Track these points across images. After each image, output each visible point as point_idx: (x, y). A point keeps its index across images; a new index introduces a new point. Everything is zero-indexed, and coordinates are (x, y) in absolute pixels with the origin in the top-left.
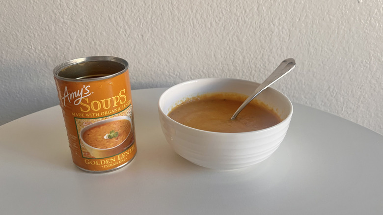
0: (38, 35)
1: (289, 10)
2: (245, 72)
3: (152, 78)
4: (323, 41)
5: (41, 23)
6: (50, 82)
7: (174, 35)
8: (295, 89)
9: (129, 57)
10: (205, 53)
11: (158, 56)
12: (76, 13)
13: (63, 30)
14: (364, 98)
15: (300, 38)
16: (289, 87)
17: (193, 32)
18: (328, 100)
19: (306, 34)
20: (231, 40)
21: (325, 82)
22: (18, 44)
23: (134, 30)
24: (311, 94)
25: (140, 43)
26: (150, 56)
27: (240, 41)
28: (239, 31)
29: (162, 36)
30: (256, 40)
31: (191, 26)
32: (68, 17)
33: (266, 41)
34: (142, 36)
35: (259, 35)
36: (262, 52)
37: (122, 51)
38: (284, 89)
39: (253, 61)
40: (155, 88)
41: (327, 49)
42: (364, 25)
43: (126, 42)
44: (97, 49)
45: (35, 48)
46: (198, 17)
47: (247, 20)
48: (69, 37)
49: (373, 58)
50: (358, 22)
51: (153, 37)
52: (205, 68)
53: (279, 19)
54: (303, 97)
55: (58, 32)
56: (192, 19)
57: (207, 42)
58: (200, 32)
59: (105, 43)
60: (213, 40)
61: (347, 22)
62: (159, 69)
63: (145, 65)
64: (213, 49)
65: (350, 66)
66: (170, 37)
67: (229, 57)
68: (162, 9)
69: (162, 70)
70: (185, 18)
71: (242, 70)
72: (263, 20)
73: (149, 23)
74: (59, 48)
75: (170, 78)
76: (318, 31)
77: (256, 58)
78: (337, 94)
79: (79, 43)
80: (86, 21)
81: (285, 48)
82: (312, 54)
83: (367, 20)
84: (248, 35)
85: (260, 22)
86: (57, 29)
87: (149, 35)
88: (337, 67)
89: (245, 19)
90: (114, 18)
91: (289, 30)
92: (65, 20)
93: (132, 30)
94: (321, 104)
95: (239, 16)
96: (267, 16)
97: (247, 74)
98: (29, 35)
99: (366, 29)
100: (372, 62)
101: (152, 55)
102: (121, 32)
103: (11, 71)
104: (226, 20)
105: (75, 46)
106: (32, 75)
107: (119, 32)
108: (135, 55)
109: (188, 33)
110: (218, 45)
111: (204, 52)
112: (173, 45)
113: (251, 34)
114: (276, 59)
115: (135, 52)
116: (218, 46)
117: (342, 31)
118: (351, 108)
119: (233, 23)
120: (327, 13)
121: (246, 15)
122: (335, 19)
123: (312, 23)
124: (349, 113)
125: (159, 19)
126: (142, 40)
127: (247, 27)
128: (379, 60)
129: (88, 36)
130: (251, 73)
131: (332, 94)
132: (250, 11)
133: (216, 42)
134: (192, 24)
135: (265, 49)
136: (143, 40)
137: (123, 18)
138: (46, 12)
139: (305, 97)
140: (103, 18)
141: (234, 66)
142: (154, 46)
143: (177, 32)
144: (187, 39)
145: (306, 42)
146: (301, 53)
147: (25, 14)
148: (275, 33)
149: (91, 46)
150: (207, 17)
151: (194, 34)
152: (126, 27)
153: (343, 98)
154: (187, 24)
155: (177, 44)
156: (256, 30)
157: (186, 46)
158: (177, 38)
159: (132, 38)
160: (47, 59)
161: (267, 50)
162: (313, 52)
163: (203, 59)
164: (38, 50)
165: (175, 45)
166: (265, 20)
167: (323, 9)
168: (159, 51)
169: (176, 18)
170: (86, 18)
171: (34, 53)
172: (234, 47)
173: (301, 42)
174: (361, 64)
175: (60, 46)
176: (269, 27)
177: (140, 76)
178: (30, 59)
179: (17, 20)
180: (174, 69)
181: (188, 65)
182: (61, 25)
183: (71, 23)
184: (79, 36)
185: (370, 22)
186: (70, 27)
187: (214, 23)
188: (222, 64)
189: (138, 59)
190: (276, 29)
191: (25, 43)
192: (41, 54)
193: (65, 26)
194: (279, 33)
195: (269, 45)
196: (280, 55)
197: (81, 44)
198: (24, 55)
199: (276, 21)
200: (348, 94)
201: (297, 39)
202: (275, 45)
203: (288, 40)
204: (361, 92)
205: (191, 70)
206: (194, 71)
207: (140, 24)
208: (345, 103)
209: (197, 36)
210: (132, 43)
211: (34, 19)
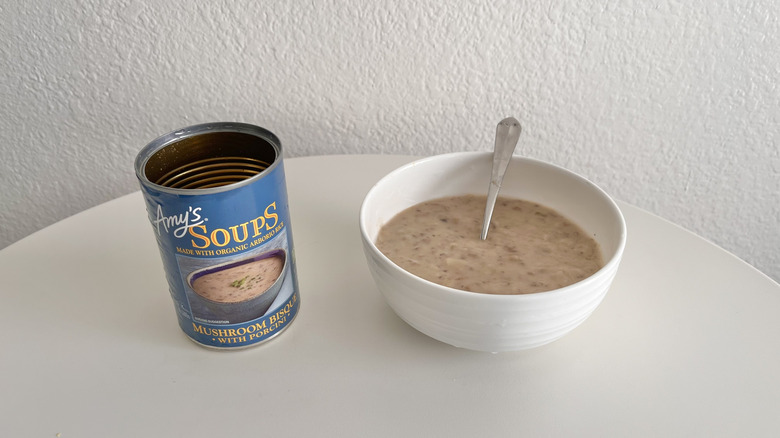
0: (50, 52)
2: (491, 118)
3: (298, 136)
4: (654, 53)
5: (53, 27)
6: (84, 150)
8: (592, 151)
9: (248, 93)
10: (408, 82)
11: (309, 91)
13: (102, 41)
14: (731, 164)
15: (605, 47)
16: (581, 147)
17: (381, 39)
18: (657, 170)
19: (618, 38)
20: (462, 53)
21: (653, 136)
22: (10, 73)
23: (255, 37)
24: (625, 159)
25: (270, 65)
26: (292, 91)
27: (482, 57)
28: (478, 36)
29: (315, 48)
30: (513, 53)
31: (377, 27)
32: (111, 12)
33: (536, 53)
34: (274, 50)
35: (520, 42)
36: (526, 77)
37: (231, 83)
38: (571, 150)
39: (507, 97)
40: (304, 155)
41: (662, 68)
42: (740, 18)
43: (240, 63)
44: (178, 78)
45: (45, 80)
46: (392, 6)
47: (495, 11)
48: (117, 55)
49: (753, 85)
50: (728, 11)
51: (296, 51)
52: (408, 113)
53: (564, 7)
54: (608, 166)
55: (92, 44)
56: (380, 11)
57: (412, 60)
58: (396, 39)
59: (195, 67)
60: (425, 55)
61: (705, 11)
62: (311, 118)
63: (281, 110)
64: (424, 73)
65: (706, 102)
66: (334, 51)
67: (459, 89)
69: (317, 119)
70: (363, 10)
71: (485, 115)
72: (530, 11)
73: (287, 22)
74: (96, 77)
75: (334, 135)
76: (644, 32)
77: (515, 91)
78: (676, 158)
79: (138, 67)
80: (151, 21)
81: (573, 68)
82: (631, 79)
84: (498, 44)
86: (90, 38)
87: (287, 47)
88: (679, 105)
89: (490, 10)
90: (212, 12)
91: (584, 31)
92: (106, 20)
93: (252, 37)
94: (644, 180)
95: (480, 5)
96: (538, 2)
98: (29, 52)
99: (744, 26)
100: (751, 94)
102: (228, 43)
104: (451, 12)
105: (131, 74)
106: (43, 135)
107: (223, 43)
108: (260, 89)
109: (370, 42)
110: (436, 64)
111: (405, 82)
112: (339, 67)
113: (503, 40)
114: (555, 90)
115: (260, 84)
116: (435, 68)
117: (693, 32)
118: (702, 186)
119: (467, 19)
123: (632, 14)
124: (699, 193)
125: (308, 12)
126: (273, 58)
127: (495, 25)
128: (767, 90)
129: (157, 52)
131: (667, 158)
133: (431, 58)
134: (378, 21)
135: (532, 72)
136: (276, 59)
137: (231, 12)
139: (612, 166)
140: (187, 13)
141: (467, 107)
142: (300, 70)
143: (348, 41)
144: (370, 54)
145: (619, 56)
146: (607, 77)
147: (18, 8)
148: (554, 37)
149: (165, 72)
150: (410, 7)
151: (384, 43)
152: (239, 31)
153: (689, 166)
154: (367, 22)
155: (348, 64)
156: (514, 32)
157: (367, 70)
158: (347, 54)
159: (251, 54)
160: (72, 101)
162: (633, 77)
163: (404, 95)
164: (53, 83)
165: (345, 67)
166: (533, 10)
168: (310, 81)
169: (345, 11)
170: (149, 13)
171: (46, 92)
172: (468, 68)
173: (609, 56)
174: (730, 98)
175: (98, 74)
176: (541, 26)
178: (36, 102)
180: (342, 117)
181: (372, 106)
182: (98, 31)
183: (118, 26)
184: (137, 52)
185: (752, 11)
186: (118, 35)
187: (425, 19)
188: (442, 104)
189: (266, 98)
190: (557, 29)
191: (23, 69)
192: (61, 93)
193: (106, 31)
194: (563, 38)
195: (540, 63)
196: (564, 83)
197: (144, 70)
198: (23, 95)
199: (557, 13)
200: (699, 158)
201: (600, 50)
202: (553, 62)
203: (582, 51)
204: (725, 152)
205: (378, 118)
206: (385, 119)
207: (269, 24)
208: (692, 175)
209: (391, 47)
210: (252, 65)
211: (38, 19)
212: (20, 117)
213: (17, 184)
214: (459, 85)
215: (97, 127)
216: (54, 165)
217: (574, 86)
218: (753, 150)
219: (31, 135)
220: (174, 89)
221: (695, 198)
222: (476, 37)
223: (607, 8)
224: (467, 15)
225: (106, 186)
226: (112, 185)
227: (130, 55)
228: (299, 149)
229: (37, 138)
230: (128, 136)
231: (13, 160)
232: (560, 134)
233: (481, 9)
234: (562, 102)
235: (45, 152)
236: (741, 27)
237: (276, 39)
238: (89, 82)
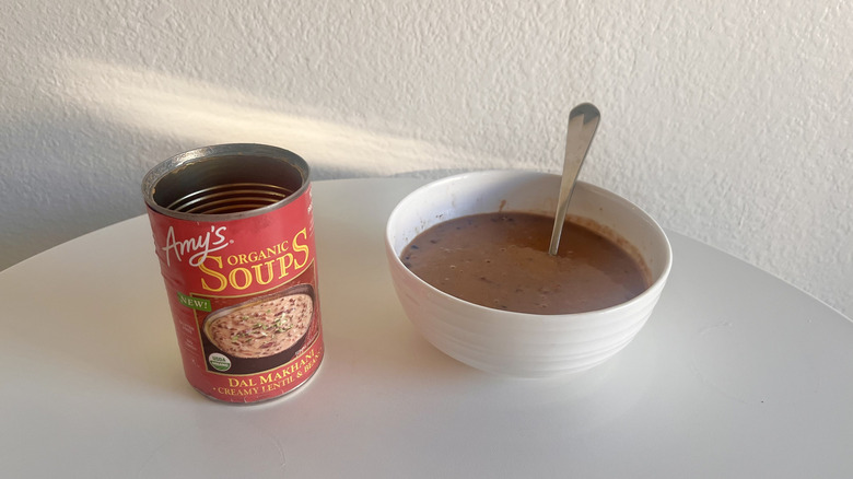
0: (70, 55)
1: (637, 6)
2: (535, 140)
4: (707, 76)
5: (74, 28)
6: (100, 160)
7: (379, 60)
8: (641, 179)
10: (448, 98)
11: (343, 105)
12: (156, 5)
13: (125, 44)
14: (787, 198)
15: (656, 69)
16: (629, 175)
17: (421, 52)
18: (710, 202)
19: (670, 59)
20: (505, 71)
21: (706, 165)
22: (25, 75)
23: (288, 46)
25: (303, 75)
27: (527, 75)
28: (523, 52)
29: (351, 59)
30: (560, 72)
31: (417, 40)
32: (137, 14)
33: (584, 73)
34: (307, 60)
35: (567, 60)
38: (618, 178)
39: (552, 118)
41: (715, 93)
42: (798, 42)
43: (270, 72)
45: (63, 83)
46: (434, 18)
47: (542, 26)
48: (140, 60)
49: (812, 114)
50: (786, 34)
51: (331, 62)
52: (447, 133)
53: (614, 25)
54: (657, 195)
55: (115, 47)
56: (420, 23)
57: (453, 75)
58: (436, 53)
59: (223, 75)
60: (466, 70)
61: (761, 33)
64: (465, 90)
65: (762, 131)
66: (370, 63)
67: (501, 108)
70: (403, 21)
71: (528, 137)
72: (578, 27)
73: (322, 30)
76: (697, 53)
77: (560, 112)
78: (730, 189)
80: (179, 25)
81: (623, 90)
82: (682, 103)
83: (806, 30)
84: (543, 61)
86: (113, 41)
87: (322, 57)
88: (733, 132)
89: (536, 25)
90: (243, 18)
91: (635, 50)
92: (131, 22)
93: (285, 45)
94: (695, 212)
95: (525, 19)
96: (587, 19)
97: (539, 146)
98: (48, 54)
99: (803, 50)
100: (810, 123)
102: (259, 51)
103: (10, 135)
104: (495, 26)
106: (58, 144)
107: (254, 51)
109: (409, 55)
110: (477, 81)
111: (445, 98)
112: (375, 80)
113: (550, 57)
115: (291, 95)
116: (476, 85)
117: (749, 55)
118: (757, 220)
119: (512, 34)
120: (719, 15)
121: (540, 15)
122: (737, 28)
123: (684, 35)
124: (754, 229)
125: (345, 21)
126: (306, 69)
127: (541, 42)
128: (826, 119)
129: (183, 58)
130: (547, 143)
131: (720, 189)
132: (549, 6)
133: (472, 74)
134: (418, 33)
135: (579, 93)
136: (309, 69)
137: (264, 18)
139: (662, 196)
140: (217, 18)
141: (509, 128)
142: (334, 83)
143: (385, 53)
144: (408, 68)
145: (670, 78)
146: (658, 100)
147: (38, 7)
148: (603, 56)
149: (191, 80)
150: (453, 19)
151: (423, 56)
152: (271, 39)
153: (743, 198)
154: (407, 33)
155: (385, 77)
156: (561, 49)
157: (405, 84)
158: (385, 66)
159: (283, 64)
160: (91, 107)
162: (685, 100)
163: (443, 113)
165: (381, 81)
166: (581, 27)
167: (710, 5)
168: (344, 95)
169: (384, 21)
170: (177, 17)
171: (62, 96)
172: (512, 86)
173: (660, 78)
174: (787, 126)
176: (589, 44)
178: (52, 107)
179: (21, 22)
182: (122, 34)
183: (144, 29)
184: (162, 57)
185: (811, 35)
186: (143, 38)
187: (468, 34)
188: (484, 123)
190: (606, 49)
191: (39, 72)
192: (78, 98)
193: (131, 34)
194: (612, 57)
195: (588, 83)
196: (612, 105)
197: (169, 77)
198: (39, 100)
199: (607, 31)
200: (754, 190)
201: (651, 71)
202: (601, 83)
203: (632, 72)
204: (782, 185)
207: (303, 32)
208: (747, 208)
209: (431, 61)
210: (283, 76)
211: (59, 19)
212: (33, 124)
213: (25, 195)
214: (501, 103)
216: (67, 176)
217: (623, 109)
218: (811, 183)
219: (44, 143)
221: (749, 234)
222: (521, 53)
224: (512, 30)
227: (154, 61)
229: (49, 146)
230: (148, 148)
231: (22, 169)
232: (608, 160)
233: (527, 24)
234: (610, 126)
235: (58, 162)
236: (799, 52)
237: (310, 48)
238: (109, 87)
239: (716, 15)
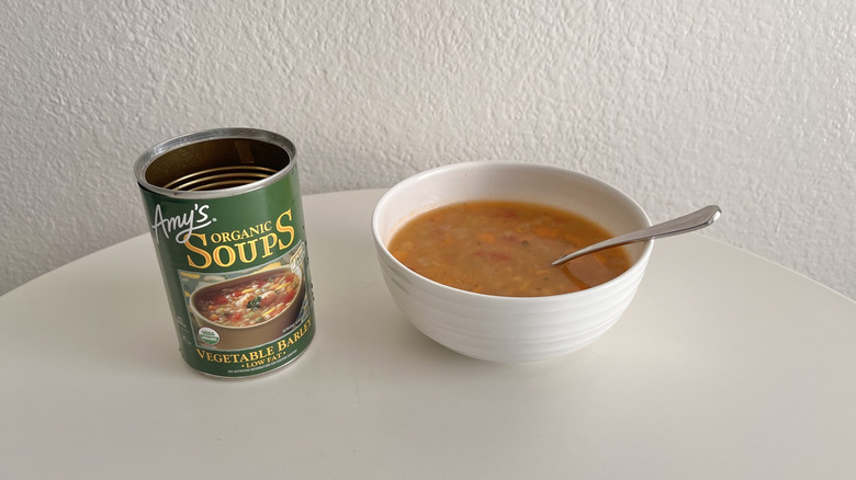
0: (75, 72)
1: (668, 8)
2: (563, 149)
3: (348, 169)
4: (742, 80)
5: (79, 44)
6: (108, 181)
7: (400, 70)
9: (294, 118)
10: (472, 108)
11: (363, 118)
12: (165, 18)
13: (134, 60)
14: (825, 203)
15: (689, 73)
16: (661, 183)
17: (444, 61)
18: (745, 209)
19: (703, 62)
20: (532, 78)
21: (741, 171)
22: (28, 95)
23: (304, 57)
25: (320, 88)
26: (344, 117)
27: (555, 83)
28: (550, 58)
29: (371, 70)
30: (589, 79)
31: (440, 49)
32: (146, 28)
33: (613, 79)
34: (325, 72)
35: (596, 65)
36: (602, 105)
37: (276, 108)
38: (650, 187)
39: (581, 126)
40: (354, 189)
41: (751, 97)
42: (835, 43)
43: (286, 85)
44: (217, 102)
45: (68, 102)
46: (457, 25)
47: (569, 32)
48: (150, 76)
49: (849, 116)
50: (823, 35)
51: (350, 74)
52: (471, 144)
53: (645, 28)
55: (122, 63)
56: (443, 31)
57: (477, 84)
58: (460, 61)
59: (237, 89)
60: (491, 79)
61: (797, 34)
62: (363, 148)
63: (330, 139)
64: (490, 100)
65: (799, 135)
66: (391, 74)
67: (527, 116)
68: (371, 9)
69: (370, 149)
70: (425, 29)
71: (556, 146)
72: (607, 32)
73: (340, 41)
74: (125, 100)
75: (388, 167)
76: (731, 56)
77: (589, 119)
78: (766, 195)
79: (173, 89)
80: (191, 39)
81: (654, 95)
82: (716, 108)
83: (843, 30)
84: (572, 68)
85: (601, 37)
86: (120, 56)
87: (340, 69)
88: (769, 137)
89: (564, 31)
90: (258, 30)
91: (666, 54)
92: (140, 37)
93: (301, 57)
94: (730, 220)
95: (553, 25)
96: (617, 23)
97: (567, 155)
98: (51, 72)
99: (839, 51)
100: (847, 126)
101: (348, 116)
102: (274, 64)
104: (521, 33)
105: (165, 97)
106: (62, 165)
107: (269, 64)
108: (307, 115)
109: (432, 64)
110: (503, 89)
111: (469, 108)
112: (396, 92)
113: (578, 64)
114: (634, 119)
115: (308, 109)
116: (502, 93)
117: (785, 57)
118: (794, 227)
119: (539, 41)
120: (754, 17)
121: (568, 20)
122: (772, 29)
123: (718, 37)
124: (791, 235)
125: (364, 31)
126: (324, 81)
127: (569, 48)
129: (195, 72)
131: (755, 195)
132: (577, 11)
133: (498, 82)
134: (441, 42)
135: (608, 99)
136: (327, 81)
137: (279, 29)
138: (91, 17)
140: (230, 31)
141: (536, 138)
142: (353, 95)
143: (407, 63)
144: (431, 78)
145: (704, 83)
146: (691, 105)
147: (41, 23)
148: (633, 62)
149: (203, 96)
150: (477, 26)
151: (447, 65)
152: (287, 51)
153: (780, 205)
154: (429, 42)
155: (407, 89)
156: (590, 55)
157: (427, 96)
158: (406, 77)
159: (300, 76)
160: (98, 126)
161: (613, 102)
162: (719, 105)
163: (467, 123)
164: (76, 106)
165: (403, 92)
166: (611, 31)
167: (745, 6)
168: (363, 107)
169: (405, 30)
170: (188, 30)
171: (67, 115)
172: (539, 94)
173: (693, 83)
174: (824, 129)
175: (128, 97)
176: (619, 48)
177: (321, 162)
178: (56, 127)
179: (23, 38)
180: (398, 147)
181: (432, 136)
182: (130, 49)
183: (153, 43)
184: (172, 73)
185: (848, 35)
186: (152, 53)
187: (493, 40)
188: (510, 134)
189: (314, 125)
190: (637, 53)
191: (42, 90)
192: (84, 117)
193: (140, 49)
194: (643, 62)
195: (618, 89)
196: (643, 111)
197: (179, 92)
198: (42, 119)
199: (637, 36)
200: (790, 197)
201: (683, 76)
202: (632, 89)
203: (664, 77)
204: (819, 190)
205: (438, 149)
206: (445, 149)
207: (320, 43)
208: (783, 215)
209: (454, 70)
210: (300, 89)
211: (64, 34)
212: (36, 144)
213: (29, 219)
214: (528, 112)
215: (123, 155)
216: (73, 199)
217: (655, 115)
218: (849, 187)
219: (48, 164)
220: (212, 114)
221: (787, 241)
222: (548, 60)
223: (691, 31)
224: (539, 36)
225: (129, 223)
226: (136, 222)
227: (164, 77)
228: (349, 183)
229: (54, 168)
231: (25, 192)
232: (638, 167)
233: (554, 29)
234: (642, 133)
235: (64, 184)
236: (836, 52)
237: (327, 60)
238: (117, 106)
239: (751, 17)
